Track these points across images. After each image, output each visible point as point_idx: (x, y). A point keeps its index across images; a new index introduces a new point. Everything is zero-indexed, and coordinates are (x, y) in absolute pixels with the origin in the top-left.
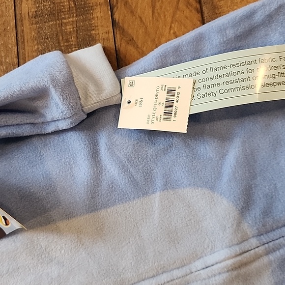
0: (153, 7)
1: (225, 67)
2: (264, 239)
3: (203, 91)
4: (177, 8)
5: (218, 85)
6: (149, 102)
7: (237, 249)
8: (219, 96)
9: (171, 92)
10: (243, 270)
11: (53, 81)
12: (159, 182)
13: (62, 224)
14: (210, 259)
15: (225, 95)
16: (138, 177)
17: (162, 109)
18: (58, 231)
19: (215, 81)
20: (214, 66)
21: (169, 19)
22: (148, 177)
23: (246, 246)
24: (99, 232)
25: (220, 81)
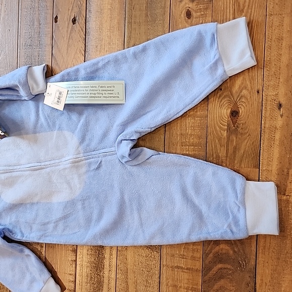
0: (67, 50)
1: (78, 87)
2: (85, 154)
3: (70, 95)
4: (76, 52)
5: (75, 94)
6: (53, 96)
7: (75, 156)
8: (75, 99)
9: (60, 93)
10: (76, 164)
11: (19, 82)
12: (57, 127)
13: (25, 136)
14: (67, 158)
15: (77, 99)
16: (51, 124)
17: (56, 99)
18: (23, 138)
19: (74, 92)
20: (76, 86)
21: (72, 57)
22: (54, 124)
23: (78, 156)
24: (36, 141)
25: (76, 92)
